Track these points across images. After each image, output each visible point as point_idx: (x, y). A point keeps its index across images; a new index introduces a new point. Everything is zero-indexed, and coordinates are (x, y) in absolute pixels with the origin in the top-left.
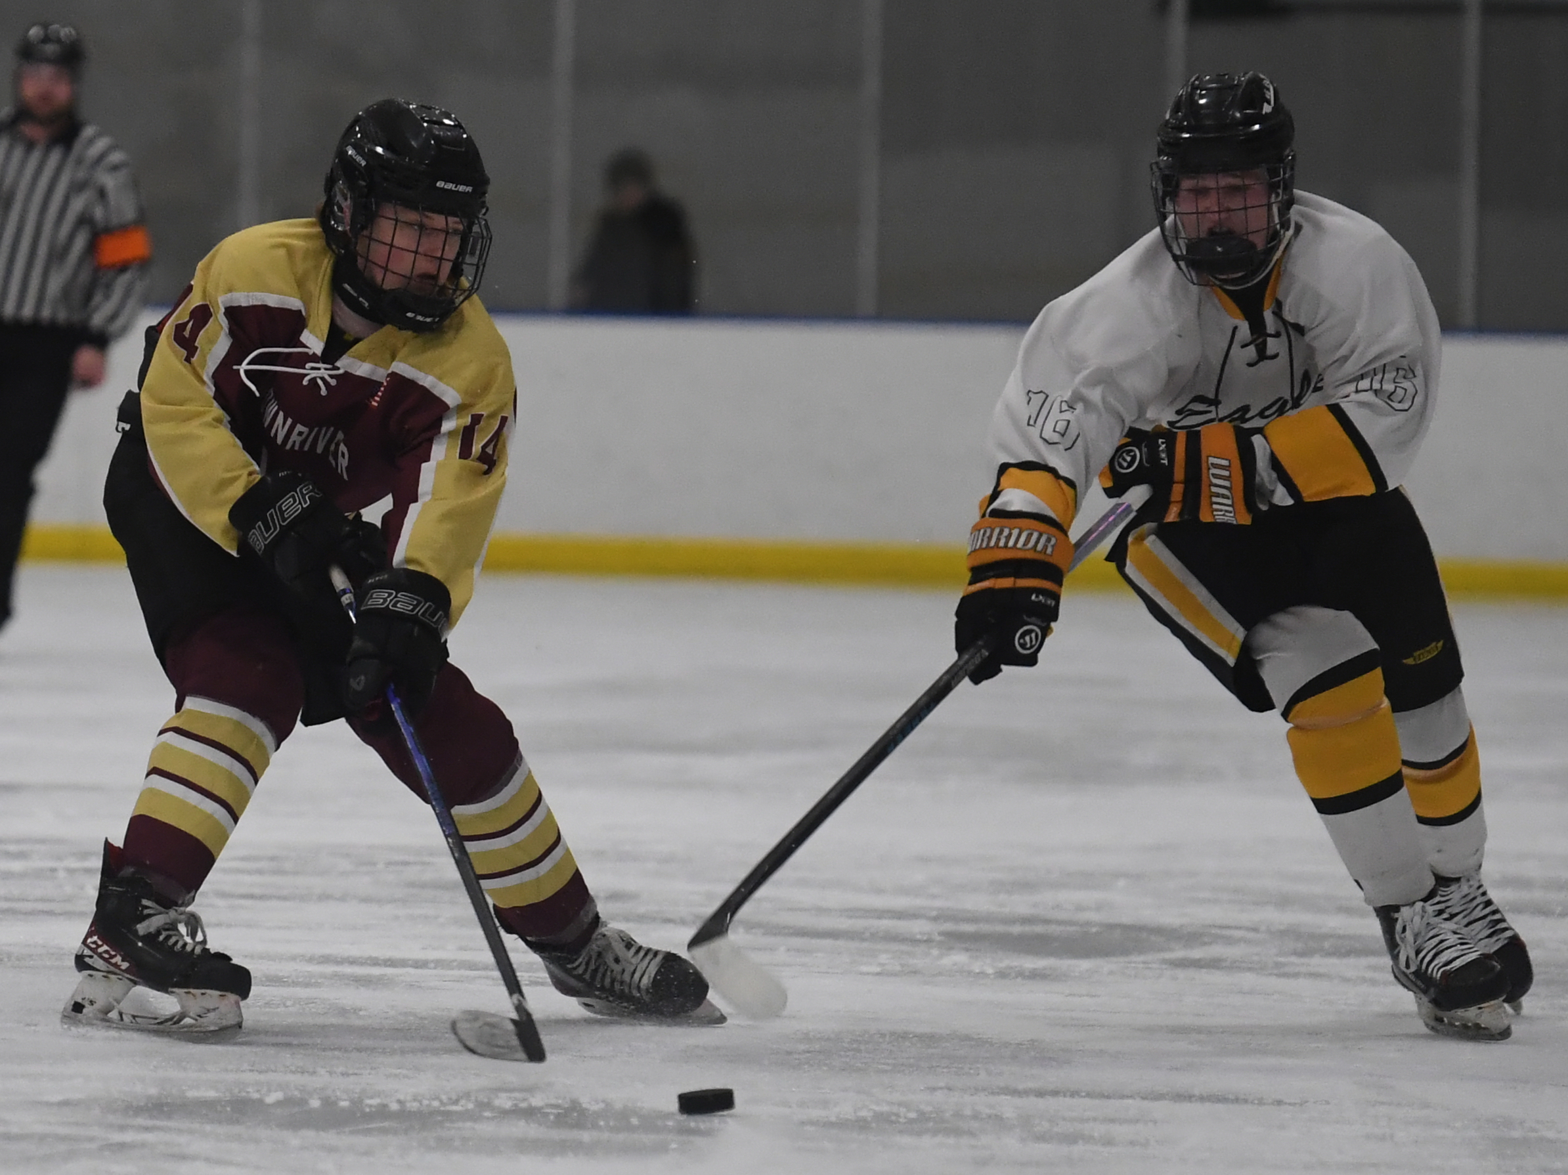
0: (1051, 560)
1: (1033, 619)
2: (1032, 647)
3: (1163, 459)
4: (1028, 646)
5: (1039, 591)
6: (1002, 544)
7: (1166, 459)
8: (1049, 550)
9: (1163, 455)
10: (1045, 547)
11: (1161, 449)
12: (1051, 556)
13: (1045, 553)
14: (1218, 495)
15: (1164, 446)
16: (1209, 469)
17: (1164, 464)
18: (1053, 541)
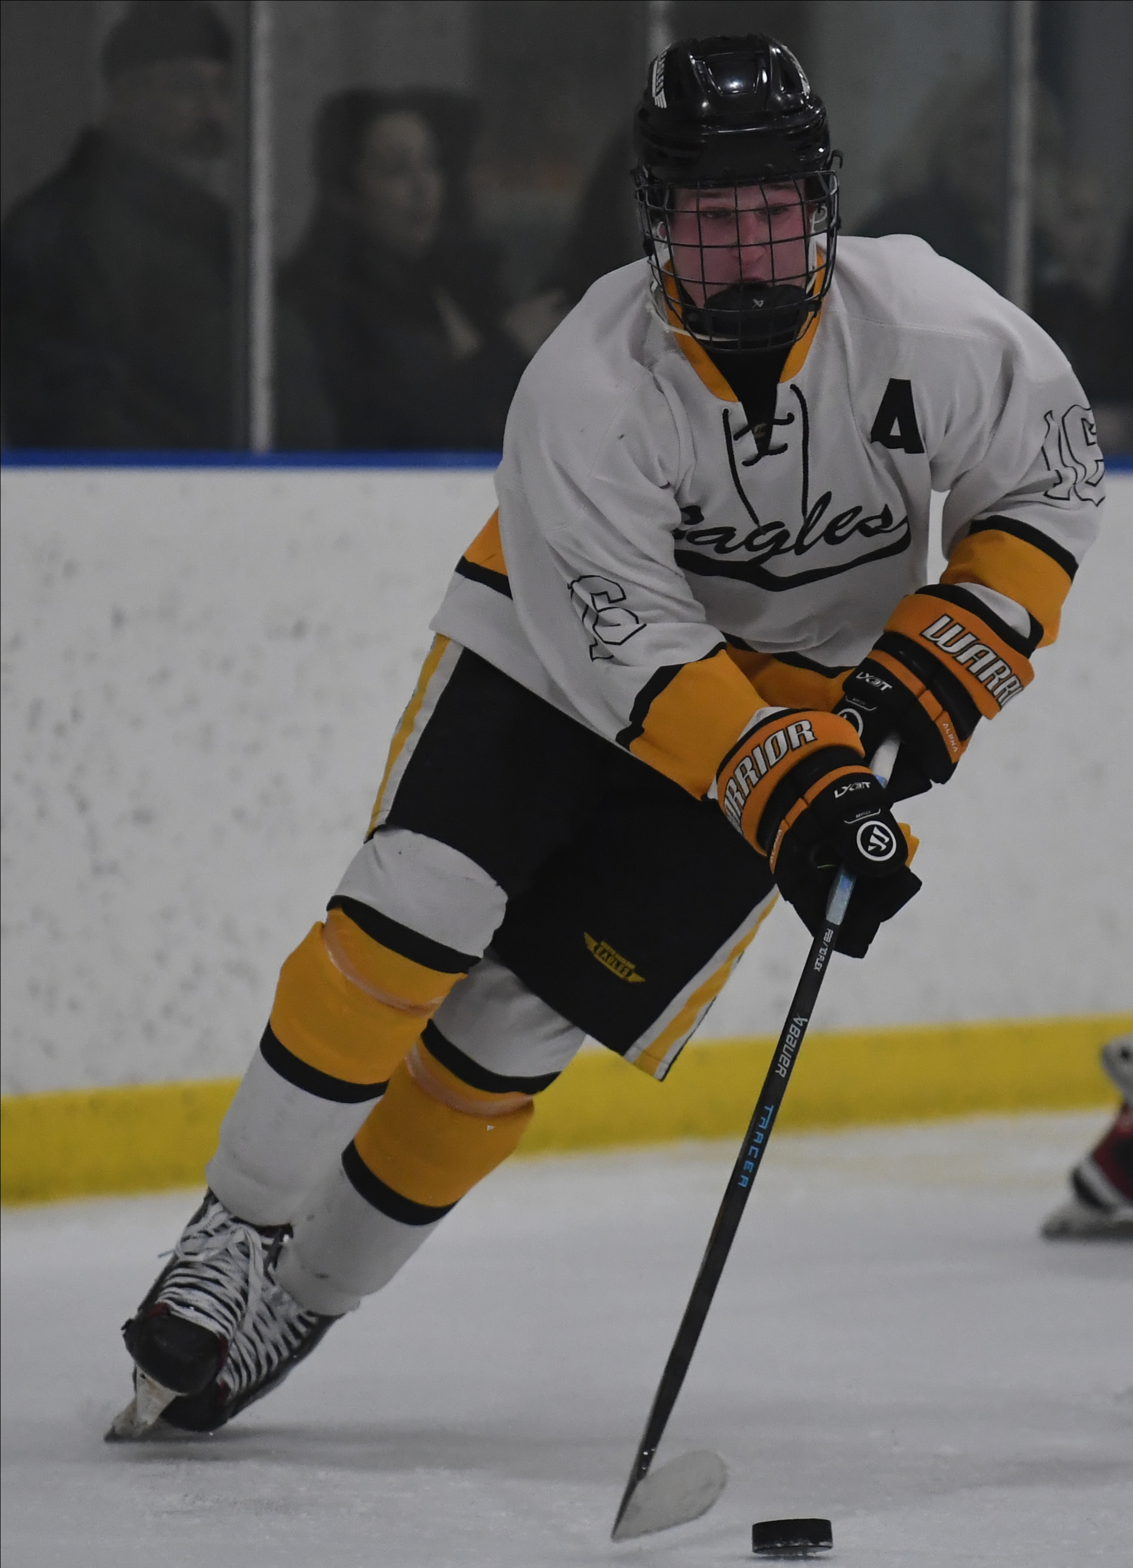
0: (821, 743)
1: (859, 817)
2: (889, 845)
3: (883, 685)
4: (884, 847)
5: (838, 784)
6: (754, 779)
7: (884, 683)
8: (809, 736)
9: (877, 682)
10: (801, 737)
11: (868, 680)
12: (816, 739)
13: (806, 743)
14: (973, 660)
15: (867, 675)
16: (935, 643)
17: (888, 688)
18: (806, 725)
